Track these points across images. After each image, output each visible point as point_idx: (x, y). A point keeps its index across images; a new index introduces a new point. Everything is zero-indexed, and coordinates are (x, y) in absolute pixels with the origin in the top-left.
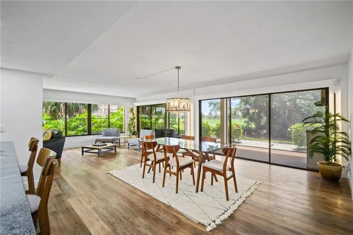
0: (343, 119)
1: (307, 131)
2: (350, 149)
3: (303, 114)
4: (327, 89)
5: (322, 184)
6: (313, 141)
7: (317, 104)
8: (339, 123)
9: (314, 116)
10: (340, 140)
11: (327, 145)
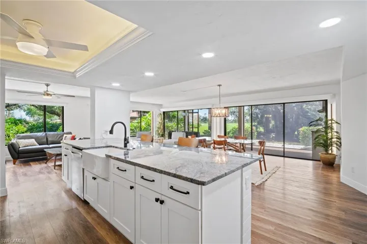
0: (337, 123)
1: (312, 132)
2: (341, 143)
3: (309, 118)
4: (326, 101)
5: (323, 168)
6: (316, 139)
7: (320, 111)
8: (335, 126)
9: (317, 121)
10: (335, 137)
11: (326, 141)
